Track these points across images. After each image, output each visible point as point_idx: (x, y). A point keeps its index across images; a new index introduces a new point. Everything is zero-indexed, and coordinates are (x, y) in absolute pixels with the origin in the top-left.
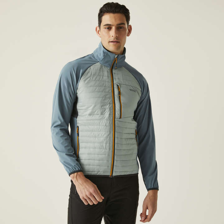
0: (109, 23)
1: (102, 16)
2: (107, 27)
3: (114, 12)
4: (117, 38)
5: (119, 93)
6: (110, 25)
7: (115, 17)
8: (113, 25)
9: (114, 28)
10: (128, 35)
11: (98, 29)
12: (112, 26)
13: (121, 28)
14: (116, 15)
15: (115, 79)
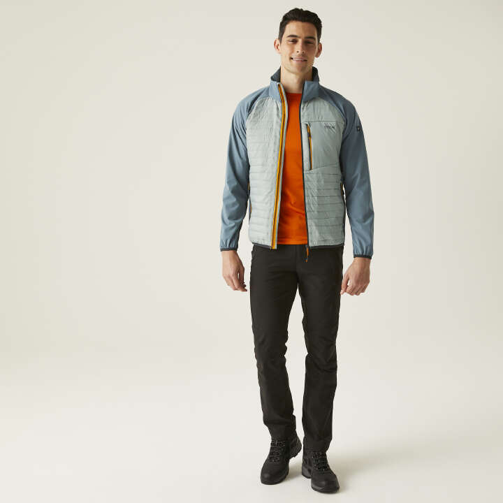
0: (295, 34)
1: (287, 24)
2: (291, 39)
3: (303, 21)
4: (303, 55)
5: (309, 135)
6: (295, 36)
7: (303, 27)
8: (300, 37)
9: (300, 41)
10: (317, 56)
11: (278, 42)
12: (297, 39)
13: (310, 43)
14: (305, 24)
15: (303, 116)
